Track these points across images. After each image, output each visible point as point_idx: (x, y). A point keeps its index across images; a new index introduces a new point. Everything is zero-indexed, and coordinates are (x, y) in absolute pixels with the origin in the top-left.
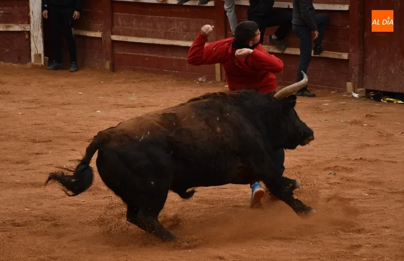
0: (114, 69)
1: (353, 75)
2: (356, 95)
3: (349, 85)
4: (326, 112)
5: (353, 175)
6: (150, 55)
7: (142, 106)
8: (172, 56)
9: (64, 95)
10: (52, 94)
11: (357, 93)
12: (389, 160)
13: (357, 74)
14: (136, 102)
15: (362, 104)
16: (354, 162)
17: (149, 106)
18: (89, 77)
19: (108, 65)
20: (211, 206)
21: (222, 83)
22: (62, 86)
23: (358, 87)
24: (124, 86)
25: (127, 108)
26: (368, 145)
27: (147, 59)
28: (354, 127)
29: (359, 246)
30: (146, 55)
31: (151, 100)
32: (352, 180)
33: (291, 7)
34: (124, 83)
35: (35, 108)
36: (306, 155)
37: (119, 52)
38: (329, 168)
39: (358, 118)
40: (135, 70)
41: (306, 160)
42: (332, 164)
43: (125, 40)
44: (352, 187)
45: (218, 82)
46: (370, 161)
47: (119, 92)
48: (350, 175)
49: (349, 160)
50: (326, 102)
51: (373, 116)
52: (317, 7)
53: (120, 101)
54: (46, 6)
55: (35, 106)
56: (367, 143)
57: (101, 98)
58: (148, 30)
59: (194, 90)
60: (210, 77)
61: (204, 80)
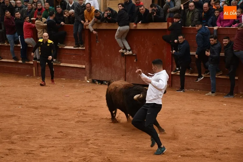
2: (88, 82)
3: (86, 78)
4: (77, 88)
5: (88, 113)
6: (6, 66)
8: (16, 66)
12: (101, 106)
13: (88, 73)
15: (91, 85)
17: (6, 86)
21: (36, 77)
23: (89, 79)
27: (5, 68)
28: (88, 94)
29: (89, 140)
31: (7, 84)
36: (69, 105)
38: (78, 110)
39: (89, 91)
41: (69, 107)
42: (79, 109)
44: (87, 117)
45: (34, 77)
46: (94, 107)
49: (86, 107)
50: (77, 84)
51: (94, 89)
56: (92, 100)
58: (6, 56)
59: (25, 80)
60: (31, 75)
61: (29, 76)
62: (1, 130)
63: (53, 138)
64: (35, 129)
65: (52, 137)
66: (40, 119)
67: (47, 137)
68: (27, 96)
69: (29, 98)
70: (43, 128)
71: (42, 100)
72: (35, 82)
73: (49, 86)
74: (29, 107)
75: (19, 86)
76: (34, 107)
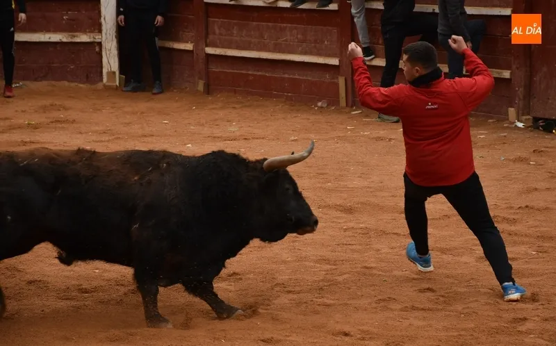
0: (208, 90)
1: (517, 99)
2: (520, 125)
3: (512, 111)
4: (483, 147)
5: (517, 228)
6: (255, 73)
7: (245, 139)
8: (284, 74)
9: (145, 125)
10: (130, 123)
11: (521, 122)
13: (521, 97)
14: (238, 134)
15: (528, 135)
16: (518, 211)
17: (253, 138)
18: (177, 101)
19: (201, 86)
20: (334, 267)
21: (348, 109)
22: (142, 113)
23: (523, 115)
24: (221, 114)
25: (225, 140)
26: (536, 189)
27: (251, 78)
28: (518, 165)
29: (525, 319)
30: (250, 73)
31: (256, 131)
32: (516, 234)
33: (437, 11)
34: (222, 108)
35: (108, 141)
37: (215, 68)
39: (524, 155)
40: (235, 92)
43: (223, 53)
45: (343, 108)
46: (538, 210)
47: (216, 120)
48: (513, 228)
49: (511, 208)
50: (482, 134)
51: (542, 151)
52: (470, 10)
53: (217, 132)
54: (122, 9)
55: (107, 138)
56: (534, 186)
57: (192, 127)
58: (253, 40)
59: (312, 118)
60: (333, 101)
61: (325, 105)
62: (241, 279)
63: (405, 309)
64: (345, 276)
65: (399, 307)
66: (360, 245)
67: (382, 304)
68: (319, 172)
69: (325, 176)
70: (372, 275)
71: (366, 184)
72: (344, 126)
73: (390, 140)
74: (325, 207)
75: (293, 138)
76: (340, 206)
